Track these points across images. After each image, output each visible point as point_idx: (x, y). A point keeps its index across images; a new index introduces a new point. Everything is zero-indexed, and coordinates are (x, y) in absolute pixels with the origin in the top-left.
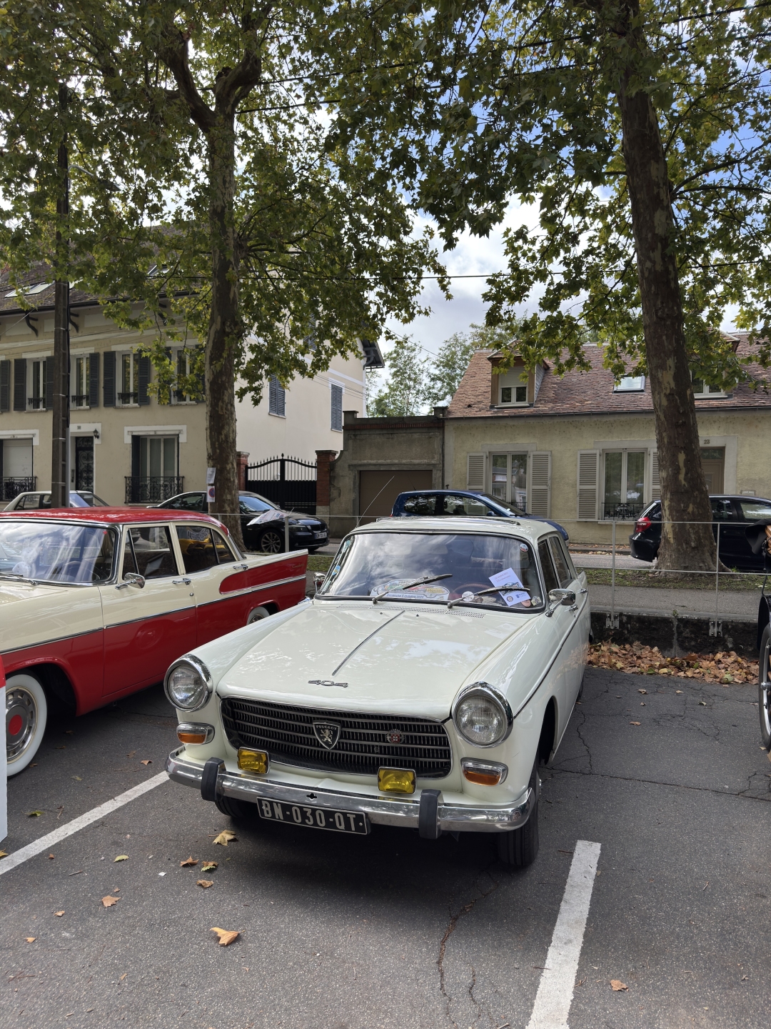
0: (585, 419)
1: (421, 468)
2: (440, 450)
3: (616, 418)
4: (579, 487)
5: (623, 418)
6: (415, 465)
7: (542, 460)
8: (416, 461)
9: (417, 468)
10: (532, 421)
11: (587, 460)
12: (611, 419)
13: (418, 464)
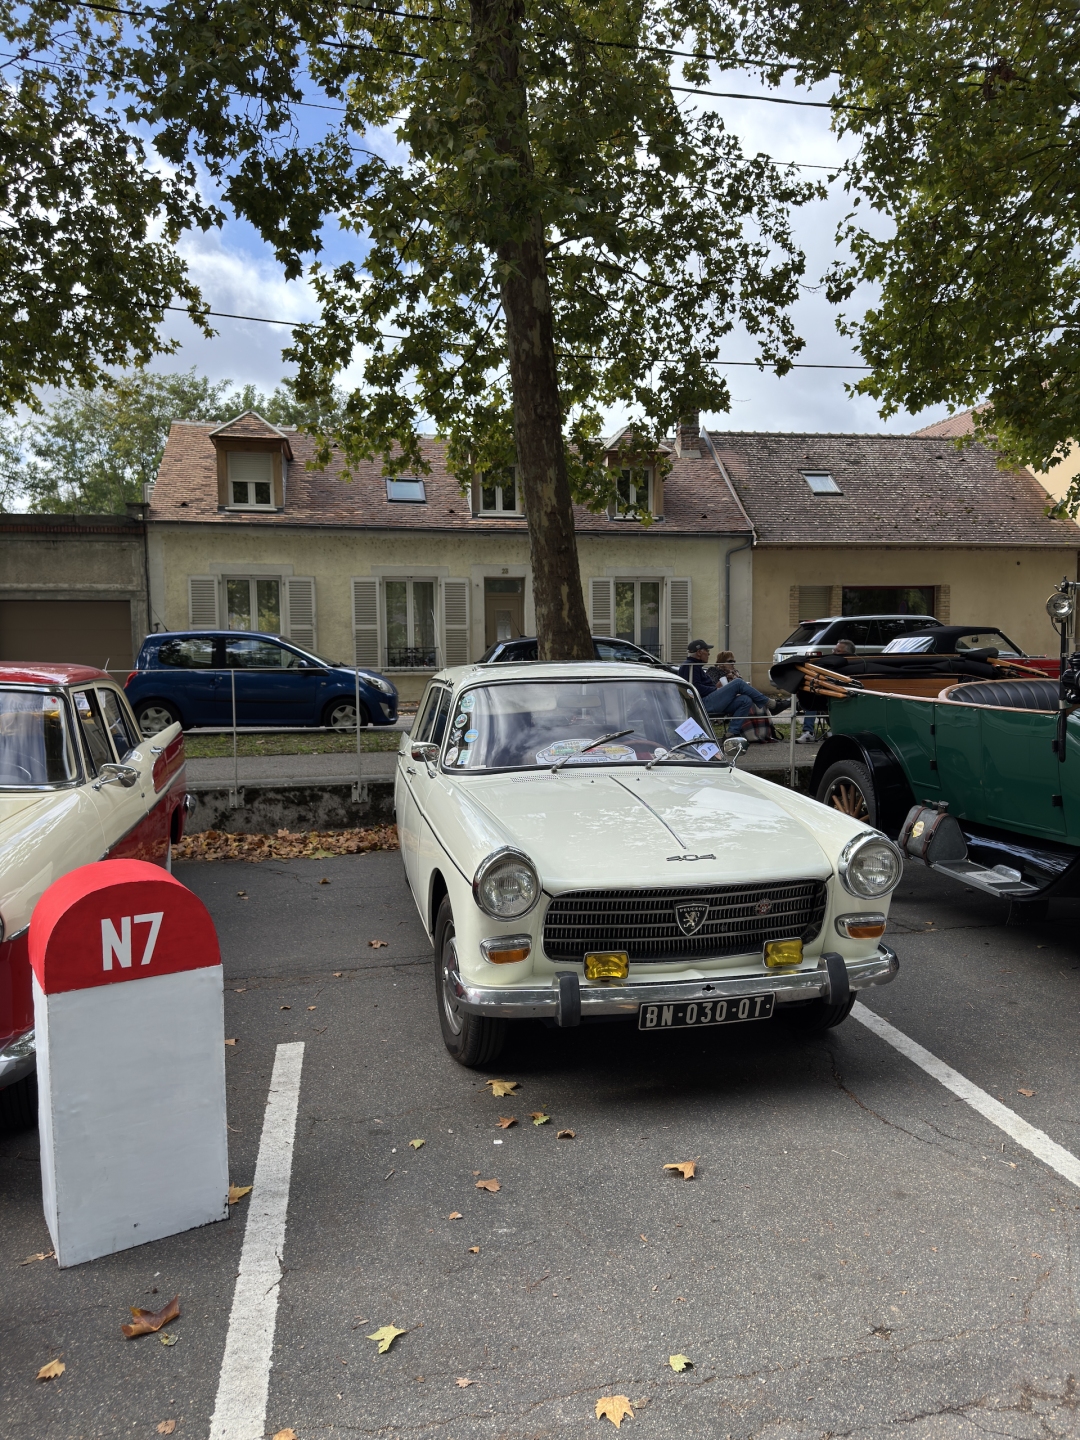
0: (357, 535)
1: (109, 597)
2: (142, 570)
3: (398, 535)
4: (355, 627)
5: (406, 536)
6: (98, 592)
7: (301, 589)
8: (101, 586)
9: (102, 597)
10: (283, 533)
11: (363, 590)
12: (391, 536)
13: (104, 591)
